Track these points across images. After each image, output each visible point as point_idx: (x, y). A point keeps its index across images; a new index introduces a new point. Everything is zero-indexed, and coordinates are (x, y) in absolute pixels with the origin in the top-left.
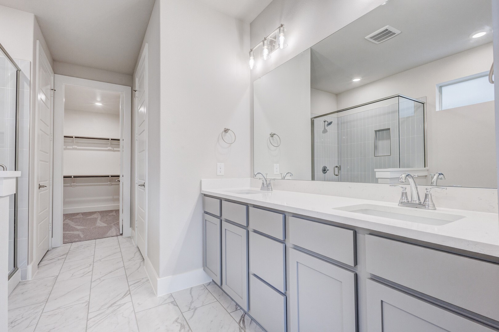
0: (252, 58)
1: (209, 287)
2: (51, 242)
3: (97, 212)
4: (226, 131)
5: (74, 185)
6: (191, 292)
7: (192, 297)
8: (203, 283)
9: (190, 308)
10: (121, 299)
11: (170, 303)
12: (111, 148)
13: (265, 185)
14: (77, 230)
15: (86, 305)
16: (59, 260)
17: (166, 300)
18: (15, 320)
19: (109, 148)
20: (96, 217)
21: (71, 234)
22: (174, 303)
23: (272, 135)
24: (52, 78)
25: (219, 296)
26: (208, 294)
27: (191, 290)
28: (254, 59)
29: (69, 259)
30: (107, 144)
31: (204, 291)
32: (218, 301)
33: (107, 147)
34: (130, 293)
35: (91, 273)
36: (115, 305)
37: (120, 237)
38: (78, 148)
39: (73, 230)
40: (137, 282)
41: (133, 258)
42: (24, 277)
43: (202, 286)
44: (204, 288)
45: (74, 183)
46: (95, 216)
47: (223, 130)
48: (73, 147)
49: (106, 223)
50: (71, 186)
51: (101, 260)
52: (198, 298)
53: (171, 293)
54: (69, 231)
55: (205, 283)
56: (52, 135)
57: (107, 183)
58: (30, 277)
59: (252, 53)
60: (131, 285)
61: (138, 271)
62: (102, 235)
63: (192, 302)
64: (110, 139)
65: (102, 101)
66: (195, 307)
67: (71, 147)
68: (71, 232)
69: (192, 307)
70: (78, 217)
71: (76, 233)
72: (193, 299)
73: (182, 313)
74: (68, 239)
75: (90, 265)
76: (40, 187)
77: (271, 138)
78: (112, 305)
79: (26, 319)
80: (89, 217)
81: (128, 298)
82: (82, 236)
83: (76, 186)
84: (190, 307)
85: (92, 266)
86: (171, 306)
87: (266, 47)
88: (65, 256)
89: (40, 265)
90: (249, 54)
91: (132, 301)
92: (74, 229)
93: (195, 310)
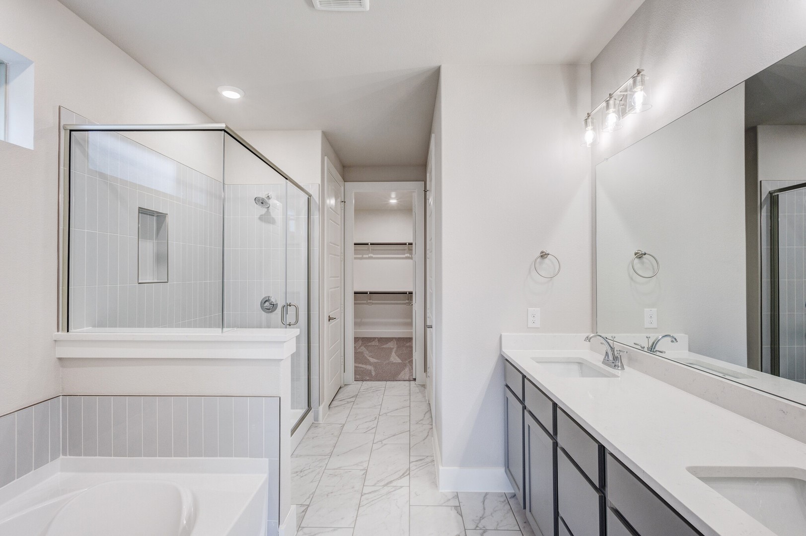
0: (590, 128)
1: (512, 502)
2: (344, 377)
3: (394, 339)
4: (544, 255)
5: (370, 303)
6: (484, 500)
7: (484, 509)
8: (506, 492)
9: (477, 526)
10: (397, 479)
11: (453, 508)
12: (408, 255)
13: (611, 358)
14: (370, 364)
15: (363, 474)
16: (348, 403)
17: (449, 500)
18: (305, 469)
19: (406, 255)
20: (392, 347)
21: (363, 368)
22: (458, 509)
23: (640, 256)
24: (342, 188)
25: (525, 522)
26: (508, 512)
27: (485, 496)
28: (594, 129)
29: (357, 404)
30: (404, 250)
31: (504, 506)
32: (520, 530)
33: (404, 254)
34: (409, 474)
35: (374, 430)
36: (391, 485)
37: (412, 383)
38: (374, 256)
39: (366, 364)
40: (420, 460)
41: (421, 420)
42: (316, 419)
43: (502, 496)
44: (505, 501)
45: (370, 300)
46: (391, 345)
47: (539, 254)
48: (369, 255)
49: (400, 359)
50: (368, 304)
51: (388, 414)
52: (491, 514)
53: (458, 491)
54: (363, 364)
55: (508, 492)
56: (343, 254)
57: (405, 302)
58: (321, 420)
59: (589, 120)
60: (413, 462)
61: (424, 443)
62: (393, 377)
63: (482, 518)
64: (407, 244)
65: (397, 198)
66: (484, 527)
67: (367, 256)
68: (364, 366)
69: (480, 526)
70: (373, 343)
71: (369, 367)
72: (484, 513)
73: (465, 530)
74: (361, 376)
75: (376, 418)
76: (330, 319)
77: (637, 260)
78: (387, 484)
79: (312, 471)
80: (384, 346)
81: (405, 481)
82: (373, 374)
83: (373, 304)
84: (478, 524)
85: (377, 419)
86: (453, 513)
87: (611, 110)
88: (353, 399)
89: (331, 406)
90: (583, 123)
91: (409, 486)
92: (367, 362)
93: (484, 532)
